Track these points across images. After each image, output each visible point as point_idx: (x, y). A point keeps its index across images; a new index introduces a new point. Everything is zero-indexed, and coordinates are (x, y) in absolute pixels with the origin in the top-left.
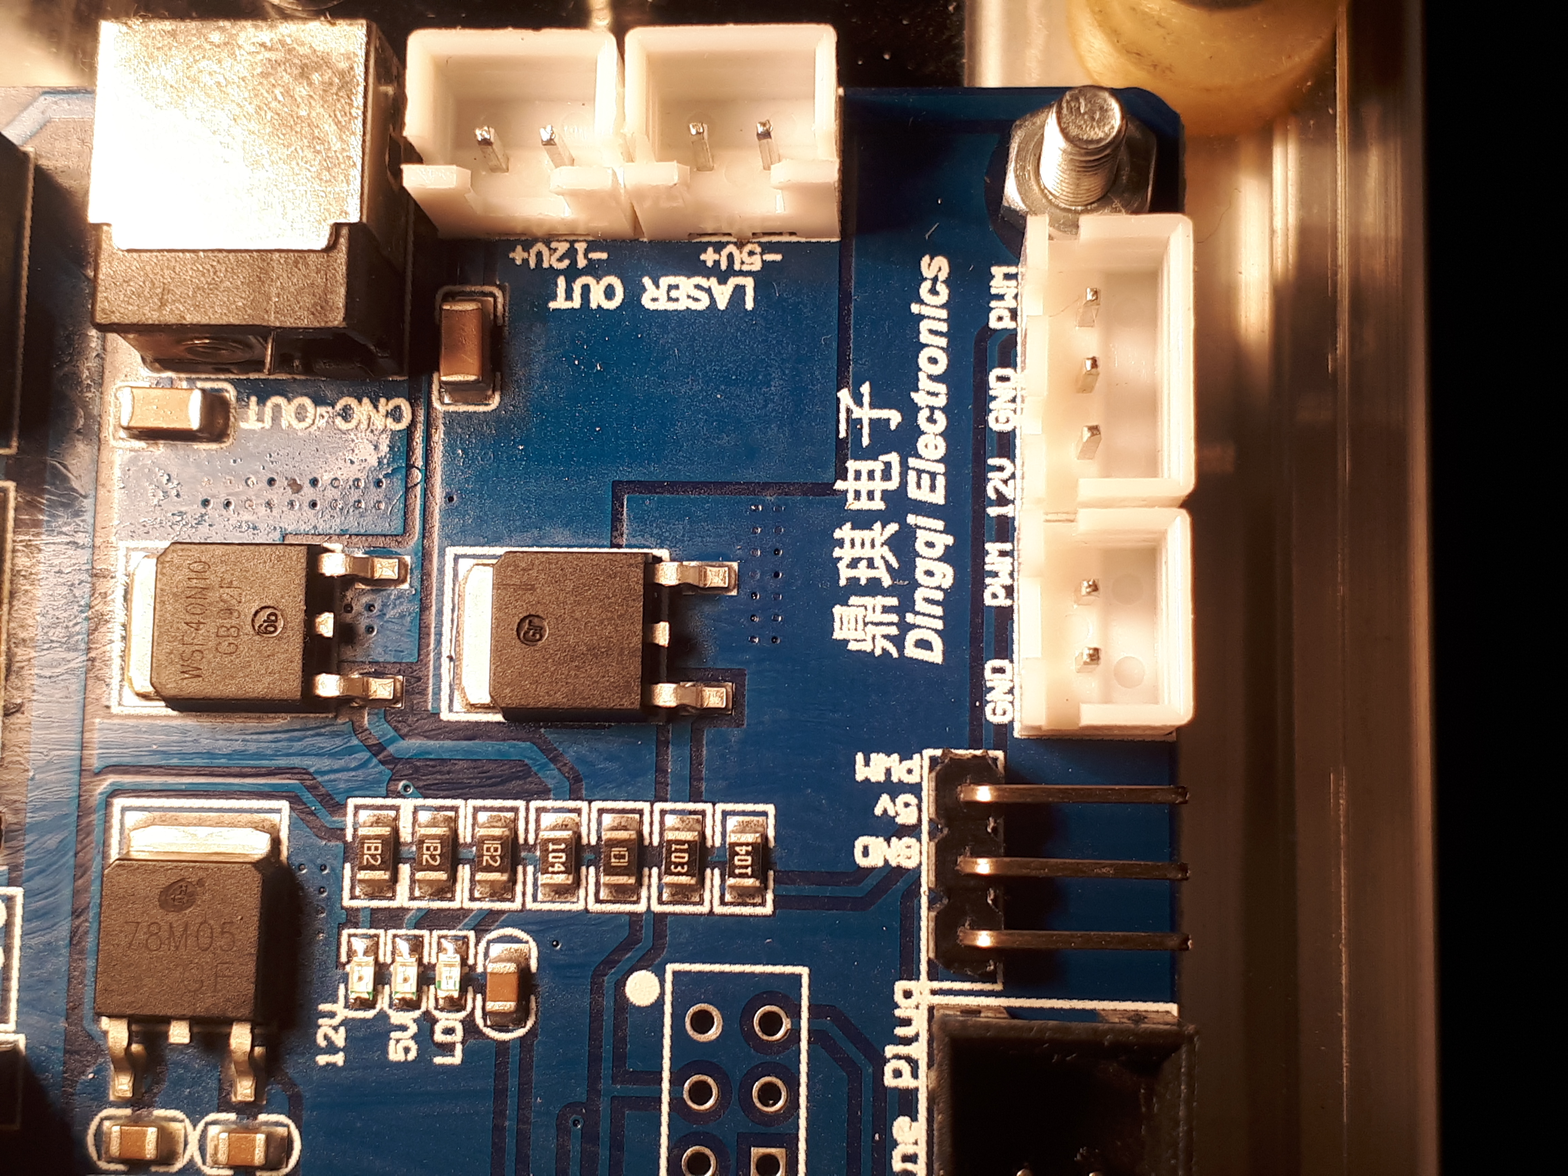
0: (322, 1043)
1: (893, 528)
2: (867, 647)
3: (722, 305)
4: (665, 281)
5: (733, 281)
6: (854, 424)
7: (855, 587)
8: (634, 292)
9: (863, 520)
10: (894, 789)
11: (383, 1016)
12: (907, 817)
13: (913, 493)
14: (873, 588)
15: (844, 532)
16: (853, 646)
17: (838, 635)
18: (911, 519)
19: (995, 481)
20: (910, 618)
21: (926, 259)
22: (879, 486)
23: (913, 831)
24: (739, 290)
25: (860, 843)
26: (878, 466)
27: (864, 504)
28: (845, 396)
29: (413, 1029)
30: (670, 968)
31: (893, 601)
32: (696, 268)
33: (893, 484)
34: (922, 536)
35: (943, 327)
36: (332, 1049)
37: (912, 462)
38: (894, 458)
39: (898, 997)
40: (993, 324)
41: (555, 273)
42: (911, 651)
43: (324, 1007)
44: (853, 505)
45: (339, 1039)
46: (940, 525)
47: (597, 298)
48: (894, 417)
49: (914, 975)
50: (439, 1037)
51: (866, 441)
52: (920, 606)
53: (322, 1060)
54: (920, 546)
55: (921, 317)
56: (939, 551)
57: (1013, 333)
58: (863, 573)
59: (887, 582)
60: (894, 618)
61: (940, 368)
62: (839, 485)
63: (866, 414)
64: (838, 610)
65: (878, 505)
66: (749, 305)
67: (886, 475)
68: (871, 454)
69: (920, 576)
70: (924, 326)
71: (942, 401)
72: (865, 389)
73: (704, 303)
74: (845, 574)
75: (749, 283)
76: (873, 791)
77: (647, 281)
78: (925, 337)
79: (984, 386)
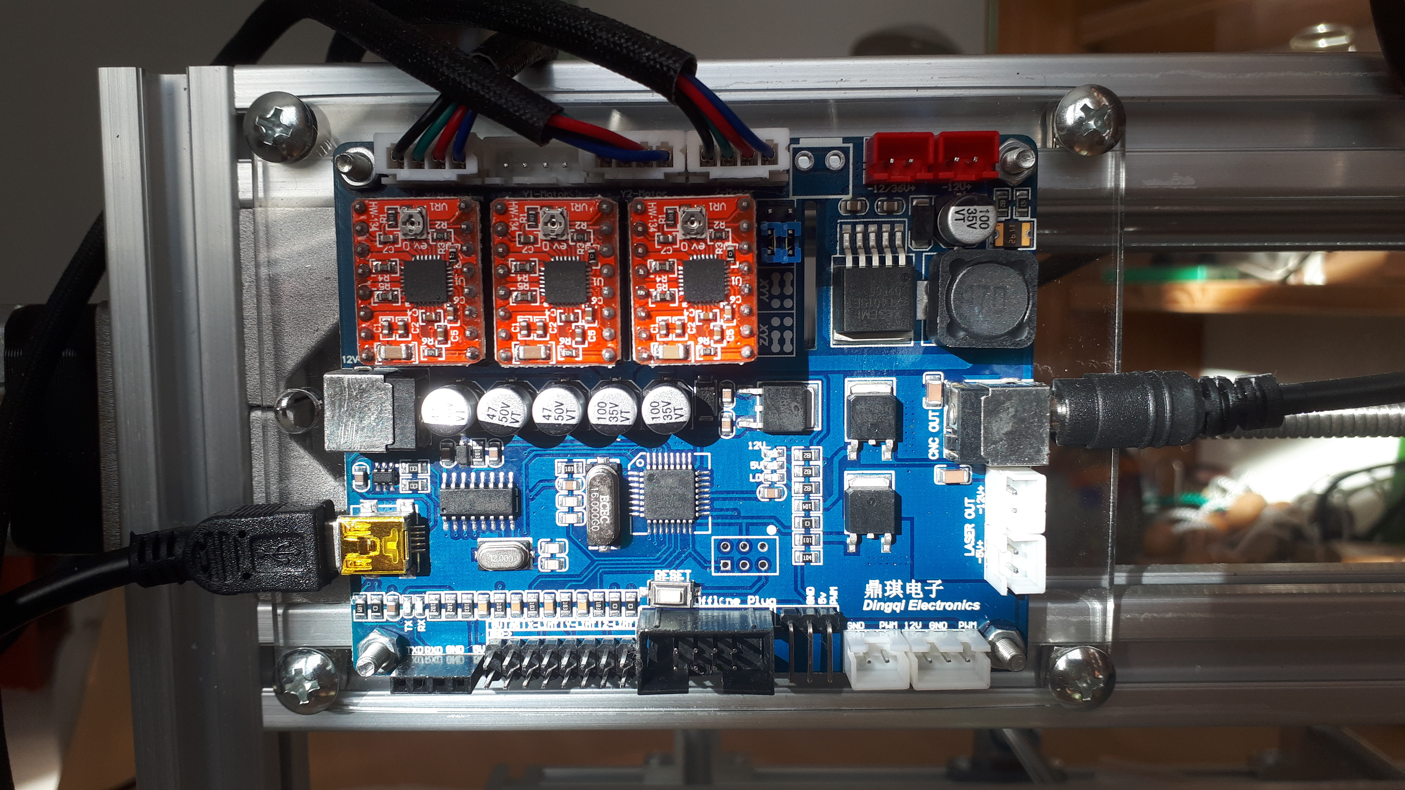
0: (755, 444)
1: (901, 596)
2: (867, 589)
3: (966, 547)
4: (973, 531)
5: (973, 550)
6: (931, 585)
7: (884, 585)
8: (970, 522)
9: (903, 588)
10: (828, 598)
11: (762, 459)
12: (820, 601)
13: (911, 601)
14: (884, 591)
15: (900, 582)
16: (867, 585)
17: (870, 581)
18: (904, 601)
19: (914, 624)
20: (876, 601)
21: (979, 603)
22: (913, 592)
23: (817, 603)
24: (970, 551)
25: (813, 588)
26: (919, 591)
27: (908, 588)
28: (939, 582)
29: (759, 468)
30: (777, 538)
31: (880, 596)
32: (977, 539)
33: (914, 596)
34: (899, 604)
35: (959, 609)
36: (753, 446)
37: (920, 601)
38: (921, 596)
39: (771, 599)
40: (960, 622)
41: (975, 499)
42: (866, 602)
43: (764, 443)
44: (908, 584)
45: (756, 448)
46: (902, 609)
47: (967, 511)
48: (933, 596)
49: (778, 602)
50: (757, 475)
51: (926, 588)
52: (879, 604)
53: (750, 444)
54: (896, 603)
55: (962, 602)
56: (895, 609)
57: (957, 628)
58: (888, 588)
59: (886, 595)
60: (876, 597)
61: (947, 608)
62: (913, 581)
63: (934, 588)
64: (878, 581)
65: (908, 592)
66: (966, 554)
67: (917, 594)
68: (923, 590)
69: (888, 603)
70: (960, 603)
71: (938, 609)
72: (941, 588)
73: (966, 541)
74: (888, 583)
75: (972, 554)
76: (827, 591)
77: (973, 525)
78: (956, 604)
79: (942, 621)
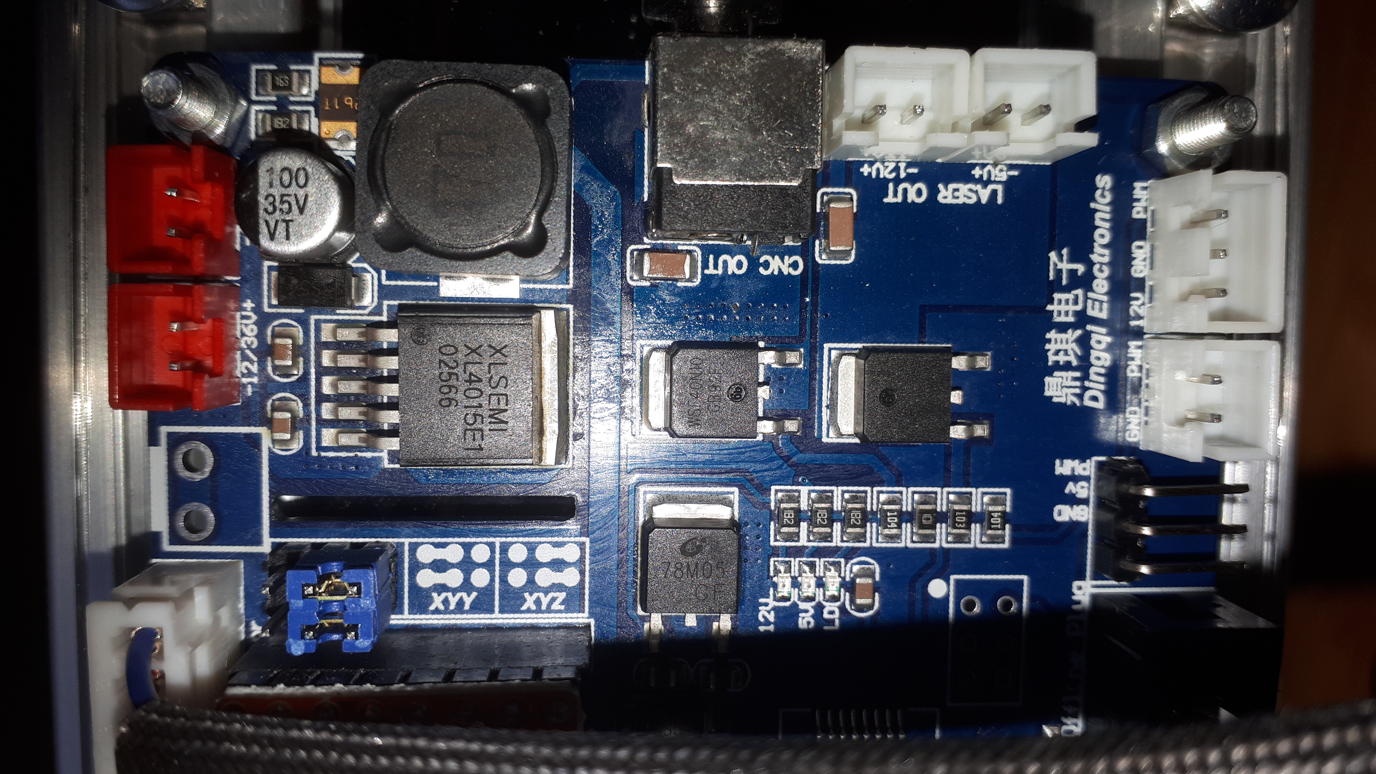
0: (761, 619)
1: (1079, 332)
2: (1062, 400)
3: (984, 200)
4: (952, 186)
5: (991, 187)
6: (1059, 272)
7: (1058, 367)
8: (933, 192)
9: (1063, 327)
10: (1075, 478)
11: (795, 605)
12: (1082, 494)
13: (1090, 312)
14: (1067, 367)
15: (1052, 335)
16: (1055, 400)
17: (1047, 393)
18: (1089, 327)
19: (1135, 307)
20: (1087, 384)
21: (1098, 177)
22: (1072, 308)
23: (1085, 502)
24: (994, 193)
25: (1057, 508)
26: (1070, 296)
27: (1063, 319)
28: (1053, 256)
29: (812, 611)
30: (953, 578)
31: (1078, 374)
32: (969, 178)
33: (1079, 307)
34: (1094, 337)
35: (1108, 216)
36: (767, 623)
37: (1090, 295)
38: (1079, 292)
39: (1075, 590)
40: (1135, 216)
41: (887, 181)
42: (1088, 403)
43: (762, 600)
44: (1057, 319)
45: (771, 618)
46: (1103, 330)
47: (912, 197)
48: (1080, 268)
49: (1082, 577)
50: (826, 616)
51: (1064, 282)
52: (1093, 377)
53: (762, 628)
54: (1093, 343)
55: (1096, 211)
56: (1103, 346)
57: (1145, 221)
58: (1062, 358)
59: (1075, 363)
60: (1078, 384)
61: (1106, 240)
62: (1049, 307)
63: (1065, 266)
64: (1047, 379)
65: (1071, 319)
66: (1000, 200)
67: (1076, 302)
68: (1067, 289)
69: (1093, 360)
70: (1098, 215)
71: (1106, 259)
72: (1065, 251)
73: (973, 200)
74: (1052, 359)
75: (1000, 188)
76: (1065, 480)
77: (941, 186)
78: (1098, 222)
79: (1130, 252)
